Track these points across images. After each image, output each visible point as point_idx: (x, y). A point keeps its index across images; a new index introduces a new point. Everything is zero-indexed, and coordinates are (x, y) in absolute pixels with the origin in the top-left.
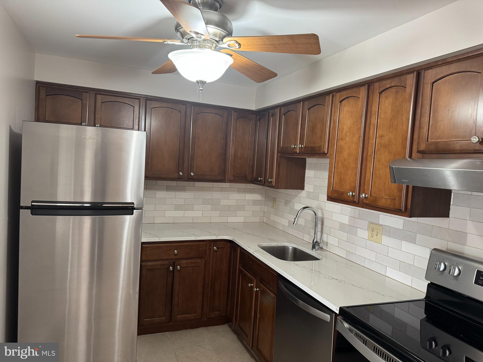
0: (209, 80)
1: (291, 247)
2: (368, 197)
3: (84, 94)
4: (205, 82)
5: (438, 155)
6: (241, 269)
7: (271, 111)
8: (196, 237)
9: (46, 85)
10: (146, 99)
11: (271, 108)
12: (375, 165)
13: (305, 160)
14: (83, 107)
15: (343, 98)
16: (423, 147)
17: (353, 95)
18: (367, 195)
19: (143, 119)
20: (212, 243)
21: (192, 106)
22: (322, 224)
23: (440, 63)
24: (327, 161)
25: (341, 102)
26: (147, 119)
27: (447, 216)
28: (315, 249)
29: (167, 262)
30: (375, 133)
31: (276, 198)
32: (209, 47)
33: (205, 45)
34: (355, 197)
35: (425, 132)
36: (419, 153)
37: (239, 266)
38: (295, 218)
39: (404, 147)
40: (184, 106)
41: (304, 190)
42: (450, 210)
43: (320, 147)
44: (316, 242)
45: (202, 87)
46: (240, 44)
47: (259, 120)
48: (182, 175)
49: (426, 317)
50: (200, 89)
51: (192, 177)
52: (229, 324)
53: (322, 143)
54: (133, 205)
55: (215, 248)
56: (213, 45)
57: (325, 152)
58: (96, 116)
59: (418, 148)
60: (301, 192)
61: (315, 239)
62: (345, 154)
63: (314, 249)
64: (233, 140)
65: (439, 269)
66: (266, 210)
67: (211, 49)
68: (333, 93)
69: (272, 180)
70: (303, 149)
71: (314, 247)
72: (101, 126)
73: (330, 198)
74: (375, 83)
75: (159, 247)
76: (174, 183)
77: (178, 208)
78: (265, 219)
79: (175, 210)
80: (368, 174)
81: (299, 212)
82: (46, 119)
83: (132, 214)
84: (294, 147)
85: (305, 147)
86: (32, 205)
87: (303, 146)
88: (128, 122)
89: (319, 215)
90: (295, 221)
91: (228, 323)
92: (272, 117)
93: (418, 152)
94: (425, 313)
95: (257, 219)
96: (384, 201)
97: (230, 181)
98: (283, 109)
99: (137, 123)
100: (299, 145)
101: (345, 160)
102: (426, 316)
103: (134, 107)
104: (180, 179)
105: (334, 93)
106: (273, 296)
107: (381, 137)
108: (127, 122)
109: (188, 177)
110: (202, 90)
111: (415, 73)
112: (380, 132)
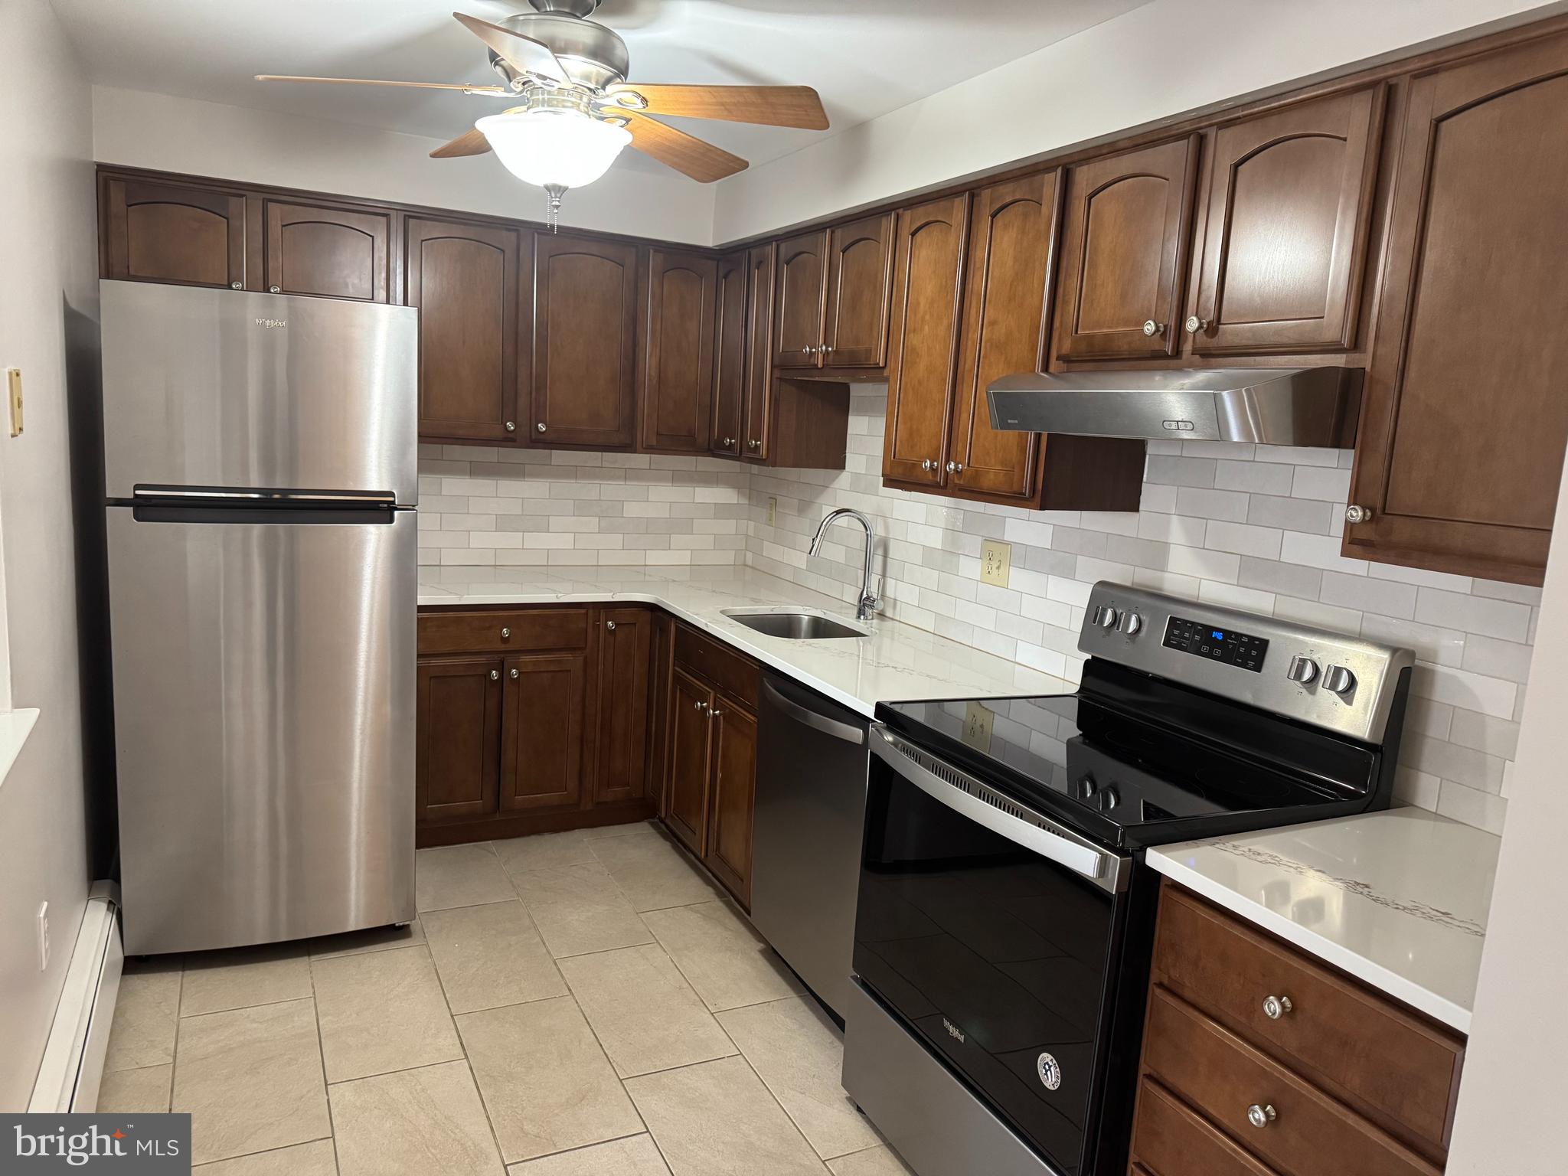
0: (572, 183)
1: (806, 617)
2: (964, 471)
3: (233, 200)
4: (566, 189)
5: (1096, 364)
6: (680, 673)
7: (754, 252)
8: (560, 595)
9: (124, 176)
10: (405, 216)
11: (755, 242)
12: (980, 393)
13: (845, 389)
14: (232, 236)
15: (919, 224)
16: (1067, 347)
17: (939, 219)
18: (960, 466)
19: (400, 273)
20: (602, 611)
21: (536, 235)
22: (885, 556)
23: (1104, 151)
24: (883, 389)
25: (913, 234)
26: (411, 270)
27: (1134, 507)
28: (864, 615)
29: (482, 659)
30: (981, 313)
31: (778, 498)
32: (571, 105)
33: (564, 100)
34: (937, 472)
35: (1072, 311)
36: (1061, 362)
37: (674, 666)
38: (813, 540)
39: (1034, 349)
40: (513, 235)
41: (844, 469)
42: (1141, 494)
43: (869, 351)
44: (868, 598)
45: (557, 199)
46: (644, 100)
47: (725, 277)
48: (514, 430)
49: (1080, 735)
50: (554, 203)
51: (541, 437)
52: (652, 820)
53: (874, 343)
54: (392, 499)
55: (610, 623)
56: (581, 99)
57: (878, 364)
58: (271, 264)
59: (1059, 349)
60: (837, 477)
61: (865, 593)
62: (921, 369)
63: (862, 617)
64: (653, 331)
65: (1102, 621)
66: (751, 533)
67: (579, 109)
68: (897, 211)
69: (759, 443)
70: (831, 357)
71: (861, 612)
72: (283, 292)
73: (890, 481)
74: (984, 189)
75: (458, 621)
76: (491, 454)
77: (503, 523)
78: (749, 555)
79: (496, 528)
80: (964, 416)
81: (825, 523)
82: (132, 272)
83: (391, 521)
84: (810, 352)
85: (836, 352)
86: (136, 496)
87: (830, 349)
88: (356, 279)
89: (878, 531)
90: (813, 546)
91: (652, 818)
92: (758, 269)
93: (1058, 359)
94: (1079, 726)
95: (729, 557)
96: (992, 476)
97: (649, 449)
98: (783, 247)
99: (383, 283)
100: (821, 347)
101: (920, 383)
102: (1081, 732)
103: (373, 237)
104: (508, 440)
105: (900, 211)
106: (751, 720)
107: (993, 323)
108: (356, 281)
109: (531, 436)
110: (557, 207)
111: (1059, 171)
112: (990, 313)
